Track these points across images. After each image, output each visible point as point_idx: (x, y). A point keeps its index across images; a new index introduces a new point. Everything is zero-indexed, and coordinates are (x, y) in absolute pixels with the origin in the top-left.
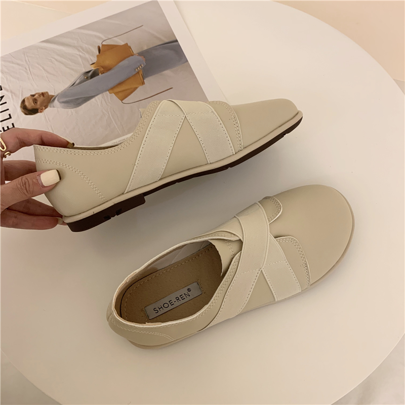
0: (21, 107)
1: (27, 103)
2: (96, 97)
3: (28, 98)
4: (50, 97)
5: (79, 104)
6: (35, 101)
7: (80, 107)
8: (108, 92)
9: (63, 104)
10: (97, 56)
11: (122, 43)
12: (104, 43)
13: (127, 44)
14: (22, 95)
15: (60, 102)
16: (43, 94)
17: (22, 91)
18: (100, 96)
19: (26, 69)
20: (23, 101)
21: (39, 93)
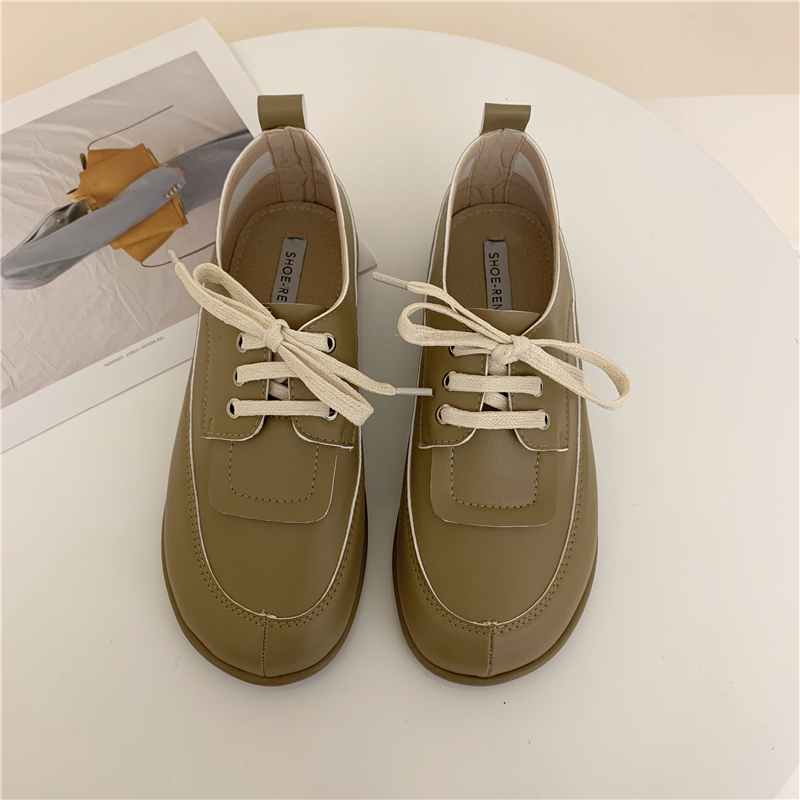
2: (85, 260)
5: (47, 276)
7: (51, 283)
9: (12, 281)
10: (81, 175)
11: (132, 145)
12: (93, 148)
13: (142, 145)
15: (6, 277)
18: (93, 257)
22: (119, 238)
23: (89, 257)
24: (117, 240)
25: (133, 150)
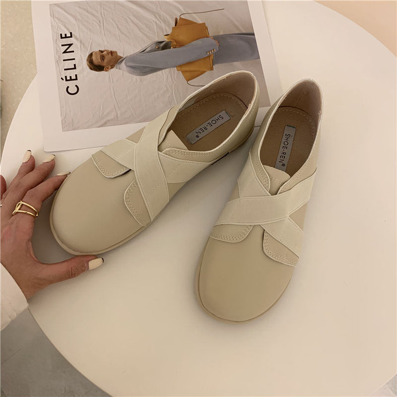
0: (87, 60)
1: (94, 58)
2: (163, 71)
3: (96, 53)
4: (118, 58)
5: (145, 73)
6: (103, 58)
8: (175, 68)
9: (129, 69)
10: (173, 28)
11: (200, 21)
12: (182, 17)
13: (205, 23)
14: (91, 48)
15: (127, 66)
16: (112, 53)
17: (91, 44)
19: (100, 22)
20: (91, 55)
21: (108, 51)
22: (181, 66)
23: (166, 70)
24: (180, 66)
25: (200, 24)
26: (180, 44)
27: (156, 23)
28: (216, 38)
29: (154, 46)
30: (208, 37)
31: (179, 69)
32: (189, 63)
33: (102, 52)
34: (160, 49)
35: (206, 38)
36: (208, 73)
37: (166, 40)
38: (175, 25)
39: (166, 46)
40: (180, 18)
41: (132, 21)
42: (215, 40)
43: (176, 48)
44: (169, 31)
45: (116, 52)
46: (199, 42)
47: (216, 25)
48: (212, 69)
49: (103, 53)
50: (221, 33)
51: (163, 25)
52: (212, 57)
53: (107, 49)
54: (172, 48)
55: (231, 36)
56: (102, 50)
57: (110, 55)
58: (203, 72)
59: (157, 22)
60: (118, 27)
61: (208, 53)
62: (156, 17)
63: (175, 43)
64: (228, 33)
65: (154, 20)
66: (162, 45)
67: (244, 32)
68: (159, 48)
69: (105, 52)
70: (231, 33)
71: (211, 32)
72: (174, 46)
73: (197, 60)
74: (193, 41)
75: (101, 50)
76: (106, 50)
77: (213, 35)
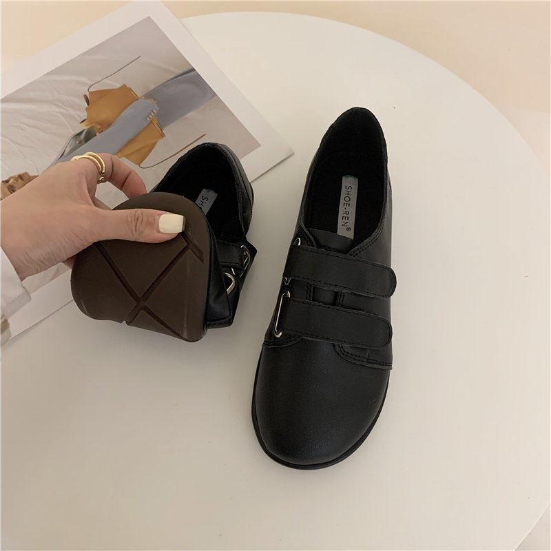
6: (12, 189)
16: (20, 177)
21: (14, 177)
22: (121, 150)
25: (119, 89)
26: (106, 125)
27: (62, 113)
28: (149, 96)
29: (73, 143)
30: (138, 100)
31: (120, 154)
32: (130, 142)
33: (7, 182)
34: (83, 142)
35: (136, 102)
36: (160, 143)
37: (85, 128)
38: (88, 104)
39: (89, 135)
40: (90, 93)
41: (28, 125)
42: (148, 99)
43: (102, 131)
44: (84, 115)
45: (26, 173)
46: (129, 111)
47: (140, 80)
48: (163, 135)
49: (10, 183)
50: (152, 87)
51: (72, 112)
52: (155, 122)
53: (12, 175)
54: (97, 134)
55: (166, 84)
56: (6, 179)
57: (20, 181)
58: (155, 144)
59: (62, 111)
60: (13, 142)
61: (148, 119)
62: (57, 106)
63: (99, 127)
64: (161, 83)
65: (57, 110)
66: (83, 136)
67: (181, 72)
68: (80, 142)
69: (12, 180)
70: (165, 81)
71: (139, 92)
72: (100, 131)
73: (139, 134)
74: (121, 113)
75: (4, 180)
76: (11, 178)
77: (144, 94)
